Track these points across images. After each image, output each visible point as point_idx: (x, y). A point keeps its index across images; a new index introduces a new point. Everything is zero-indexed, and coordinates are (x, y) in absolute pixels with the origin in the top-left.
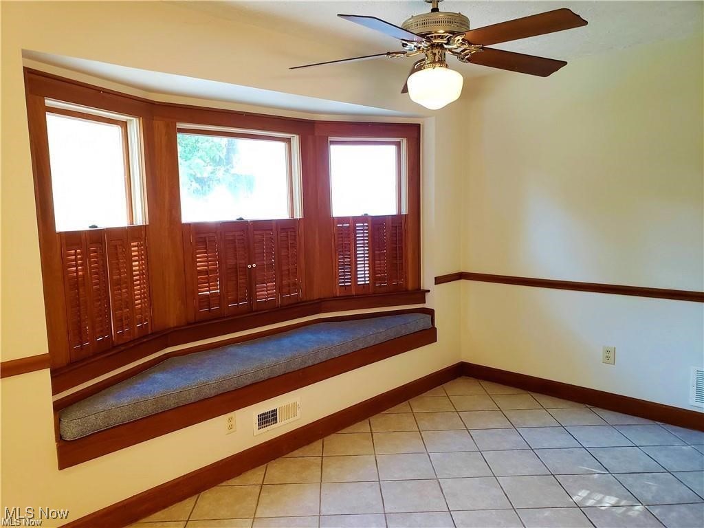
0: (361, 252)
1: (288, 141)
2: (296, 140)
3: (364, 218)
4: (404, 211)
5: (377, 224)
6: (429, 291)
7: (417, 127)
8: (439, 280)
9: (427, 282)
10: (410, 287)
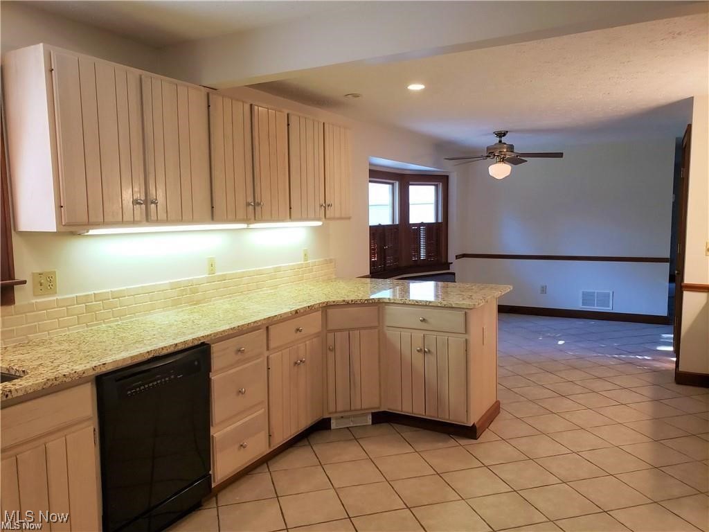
0: (422, 242)
1: (393, 184)
2: (397, 184)
3: (422, 224)
4: (440, 221)
5: (429, 226)
6: (452, 263)
7: (447, 177)
8: (457, 257)
9: (451, 258)
10: (443, 260)
